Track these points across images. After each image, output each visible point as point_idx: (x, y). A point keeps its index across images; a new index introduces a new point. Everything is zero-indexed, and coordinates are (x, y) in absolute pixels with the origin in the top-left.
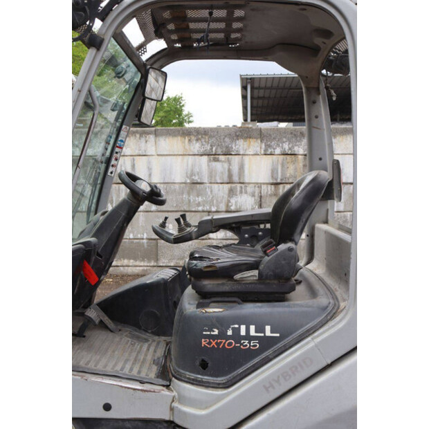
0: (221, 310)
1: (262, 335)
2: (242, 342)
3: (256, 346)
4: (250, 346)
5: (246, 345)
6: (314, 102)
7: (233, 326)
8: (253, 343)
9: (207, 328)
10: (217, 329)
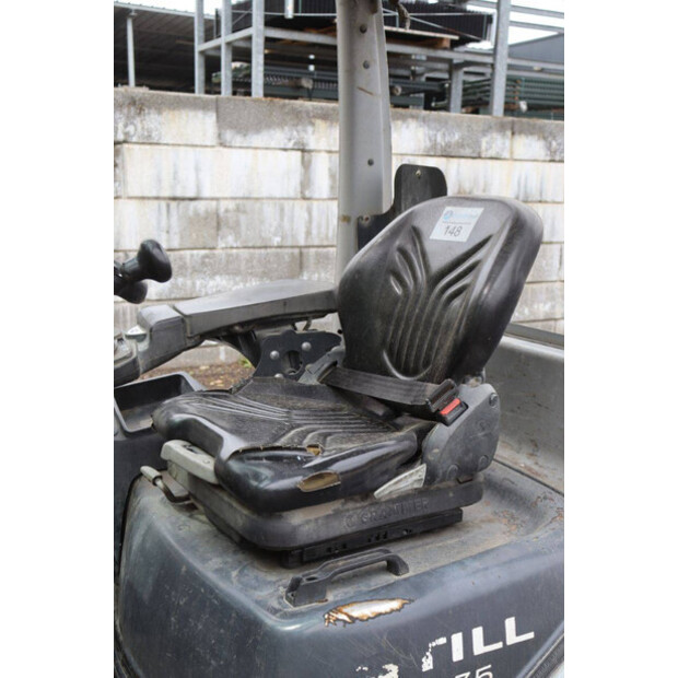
0: (395, 604)
1: (499, 645)
6: (363, 30)
7: (434, 644)
8: (481, 673)
9: (366, 669)
10: (395, 664)
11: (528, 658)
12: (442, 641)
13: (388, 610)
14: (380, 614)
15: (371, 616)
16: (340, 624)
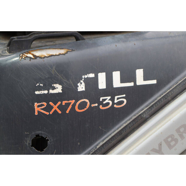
0: (63, 51)
1: (132, 84)
2: (101, 99)
3: (123, 102)
4: (113, 103)
5: (108, 104)
7: (86, 77)
8: (118, 99)
9: (42, 85)
10: (60, 84)
11: (151, 95)
12: (92, 75)
13: (57, 54)
14: (52, 55)
15: (47, 56)
16: (28, 60)
